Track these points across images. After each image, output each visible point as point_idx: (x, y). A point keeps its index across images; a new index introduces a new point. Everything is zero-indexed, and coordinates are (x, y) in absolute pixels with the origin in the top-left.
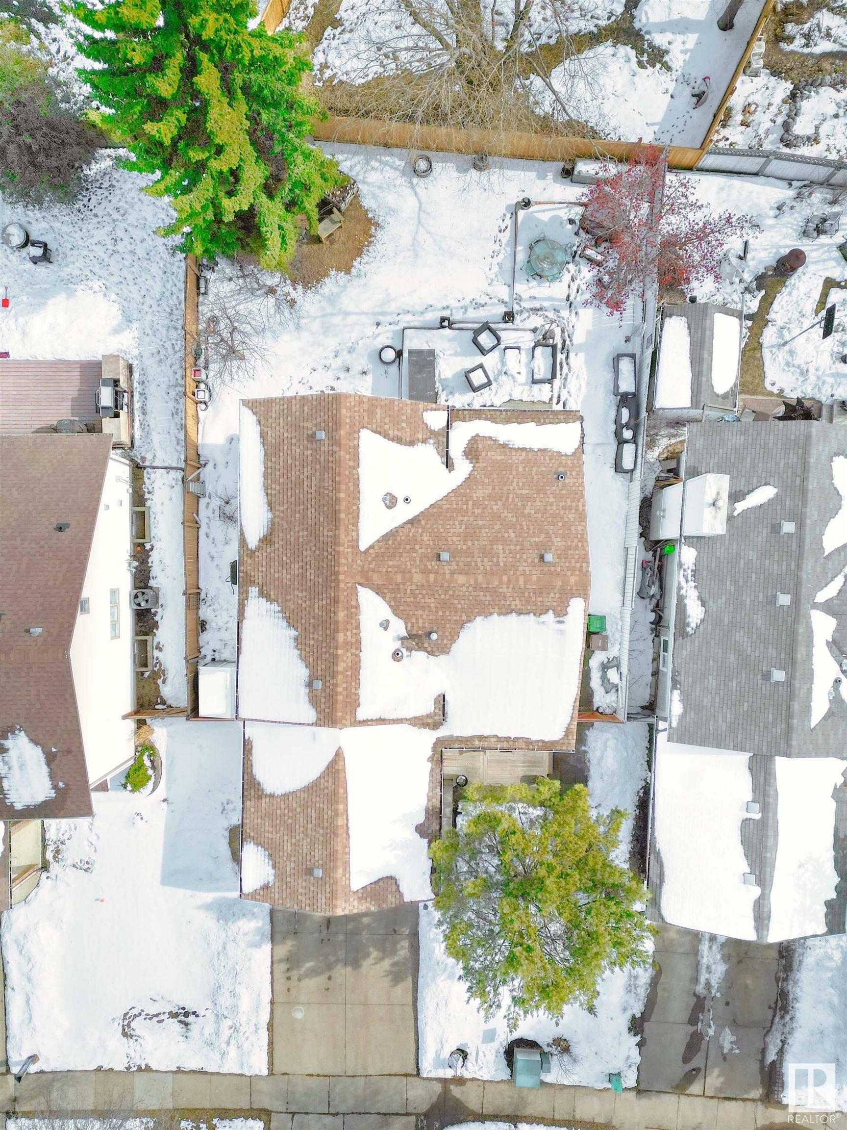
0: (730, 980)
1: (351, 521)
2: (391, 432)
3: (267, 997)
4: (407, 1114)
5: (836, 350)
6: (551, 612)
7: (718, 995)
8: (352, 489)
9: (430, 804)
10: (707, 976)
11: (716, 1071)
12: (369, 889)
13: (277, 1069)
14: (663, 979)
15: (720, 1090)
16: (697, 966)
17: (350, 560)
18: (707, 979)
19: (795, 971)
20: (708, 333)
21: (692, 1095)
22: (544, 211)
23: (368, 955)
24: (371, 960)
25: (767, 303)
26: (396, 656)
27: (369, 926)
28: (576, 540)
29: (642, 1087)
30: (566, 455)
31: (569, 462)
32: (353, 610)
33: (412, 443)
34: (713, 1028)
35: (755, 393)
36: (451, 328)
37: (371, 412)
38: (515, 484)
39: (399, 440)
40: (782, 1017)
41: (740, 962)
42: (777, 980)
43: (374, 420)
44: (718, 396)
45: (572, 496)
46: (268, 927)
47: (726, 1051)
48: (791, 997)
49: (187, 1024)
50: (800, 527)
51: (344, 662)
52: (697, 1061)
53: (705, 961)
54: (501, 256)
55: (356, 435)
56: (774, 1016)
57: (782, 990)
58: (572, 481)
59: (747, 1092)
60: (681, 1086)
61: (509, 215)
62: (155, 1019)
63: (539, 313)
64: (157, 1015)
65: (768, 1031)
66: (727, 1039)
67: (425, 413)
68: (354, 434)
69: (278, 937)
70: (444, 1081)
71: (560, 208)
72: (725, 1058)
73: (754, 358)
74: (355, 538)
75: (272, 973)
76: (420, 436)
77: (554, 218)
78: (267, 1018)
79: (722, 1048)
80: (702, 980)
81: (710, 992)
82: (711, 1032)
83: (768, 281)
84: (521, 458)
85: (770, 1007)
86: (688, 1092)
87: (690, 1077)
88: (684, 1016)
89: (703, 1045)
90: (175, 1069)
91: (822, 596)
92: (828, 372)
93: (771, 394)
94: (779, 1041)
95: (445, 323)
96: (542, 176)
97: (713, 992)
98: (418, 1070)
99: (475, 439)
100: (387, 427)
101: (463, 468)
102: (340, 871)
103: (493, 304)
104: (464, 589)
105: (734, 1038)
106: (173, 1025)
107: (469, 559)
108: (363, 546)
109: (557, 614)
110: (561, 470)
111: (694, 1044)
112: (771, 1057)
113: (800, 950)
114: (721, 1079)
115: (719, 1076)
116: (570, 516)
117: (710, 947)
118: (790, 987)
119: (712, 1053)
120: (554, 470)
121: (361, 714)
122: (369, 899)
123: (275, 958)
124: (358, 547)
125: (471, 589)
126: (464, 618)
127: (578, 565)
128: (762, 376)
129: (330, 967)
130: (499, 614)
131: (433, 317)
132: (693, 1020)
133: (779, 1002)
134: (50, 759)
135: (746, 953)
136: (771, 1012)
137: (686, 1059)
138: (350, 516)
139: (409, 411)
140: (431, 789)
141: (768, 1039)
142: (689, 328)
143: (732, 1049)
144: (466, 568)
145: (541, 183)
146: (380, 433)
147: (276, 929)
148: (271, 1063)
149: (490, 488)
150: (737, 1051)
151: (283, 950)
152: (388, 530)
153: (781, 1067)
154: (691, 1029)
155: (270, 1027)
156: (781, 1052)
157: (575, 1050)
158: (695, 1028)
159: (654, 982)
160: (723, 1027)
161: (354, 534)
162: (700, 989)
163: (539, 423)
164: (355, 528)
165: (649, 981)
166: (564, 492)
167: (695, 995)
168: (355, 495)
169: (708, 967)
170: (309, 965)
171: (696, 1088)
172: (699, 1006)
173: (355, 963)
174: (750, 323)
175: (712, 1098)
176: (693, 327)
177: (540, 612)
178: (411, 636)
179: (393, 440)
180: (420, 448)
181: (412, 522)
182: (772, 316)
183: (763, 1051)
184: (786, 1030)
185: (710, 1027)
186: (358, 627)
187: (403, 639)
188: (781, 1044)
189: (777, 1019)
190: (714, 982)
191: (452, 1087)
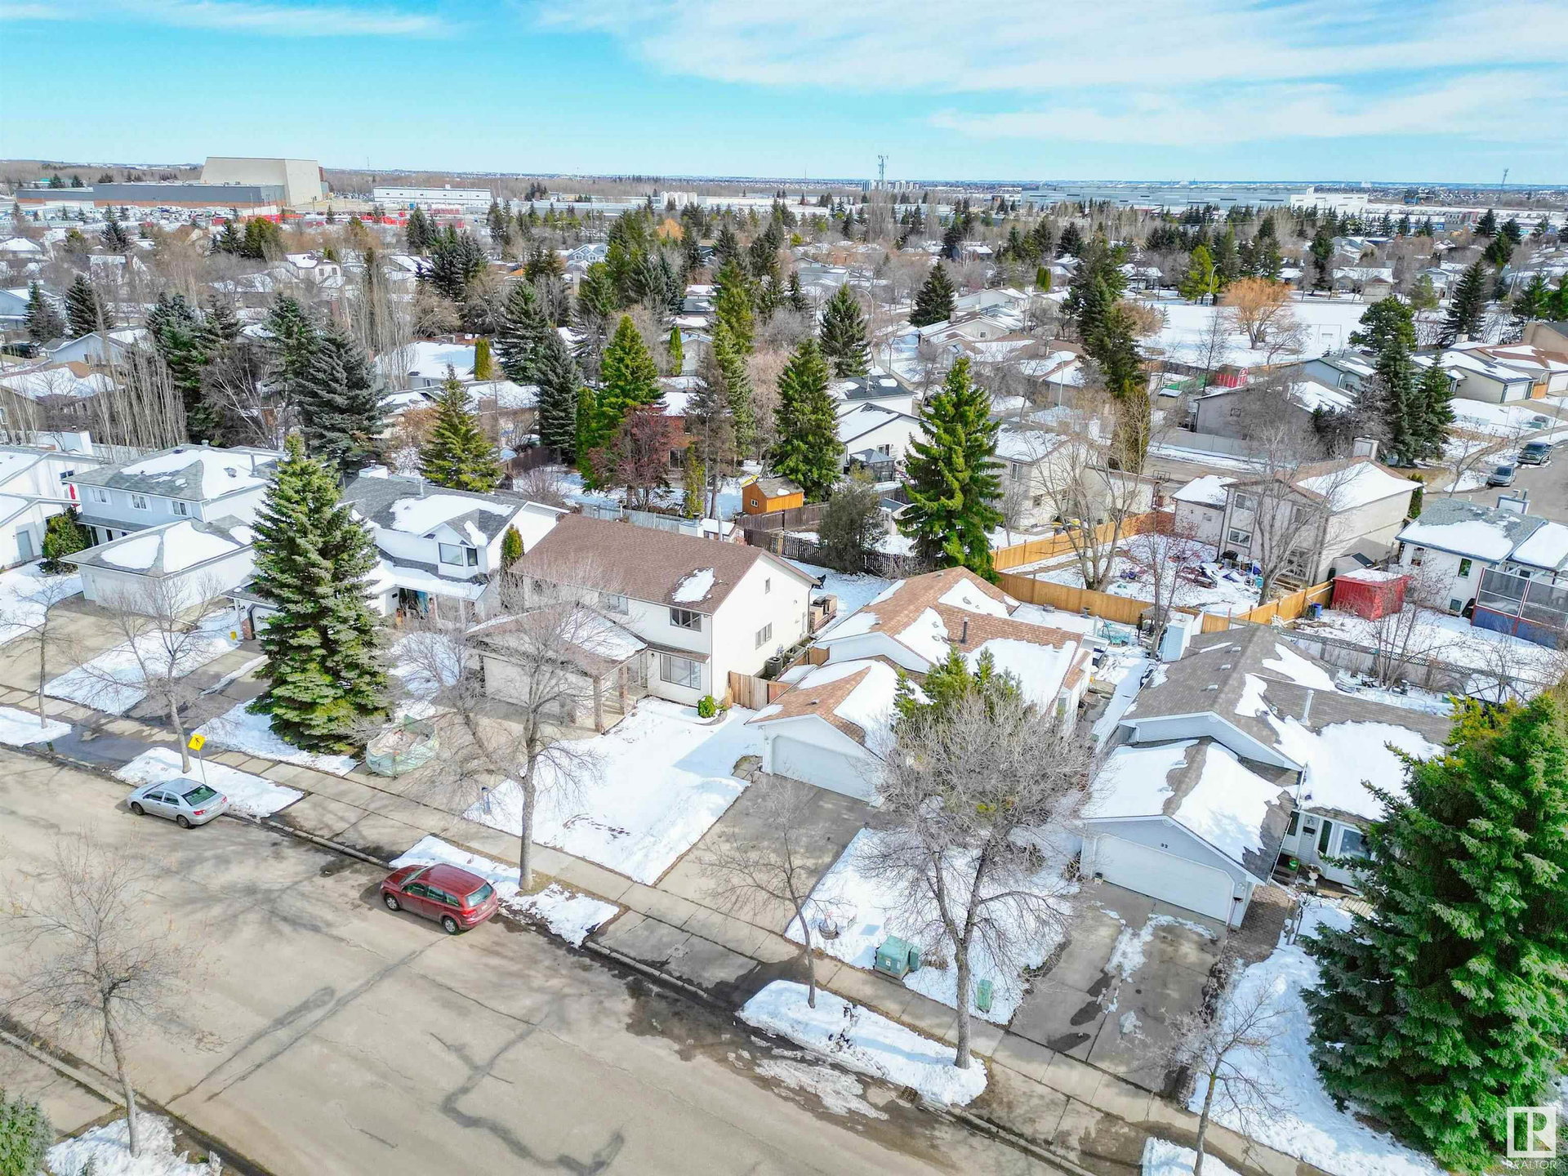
0: (1146, 973)
4: (752, 958)
7: (1129, 980)
10: (1121, 960)
13: (661, 886)
16: (1111, 950)
18: (1120, 963)
21: (1071, 1057)
29: (1012, 1029)
34: (1116, 1006)
41: (1162, 963)
42: (1204, 995)
47: (1126, 1031)
49: (615, 837)
52: (1088, 1029)
53: (1122, 948)
57: (1210, 1003)
60: (1062, 1046)
62: (596, 826)
64: (599, 825)
66: (1131, 1022)
79: (1122, 1026)
80: (1115, 961)
81: (1121, 974)
82: (1113, 1008)
86: (1068, 1053)
88: (1085, 985)
89: (1100, 1016)
97: (1124, 975)
98: (785, 932)
105: (1139, 1023)
106: (605, 834)
108: (939, 601)
109: (1056, 647)
111: (1087, 1013)
119: (1108, 1027)
124: (937, 599)
126: (991, 637)
130: (1015, 639)
132: (1094, 990)
137: (1075, 1021)
143: (1134, 1032)
147: (736, 808)
148: (660, 880)
150: (1140, 1036)
154: (1090, 998)
158: (1094, 998)
159: (1061, 948)
160: (1129, 1009)
162: (1110, 968)
165: (1054, 946)
167: (1102, 971)
169: (1125, 953)
171: (1079, 1052)
172: (1103, 982)
177: (1043, 643)
185: (1112, 1004)
190: (1127, 968)
191: (809, 955)
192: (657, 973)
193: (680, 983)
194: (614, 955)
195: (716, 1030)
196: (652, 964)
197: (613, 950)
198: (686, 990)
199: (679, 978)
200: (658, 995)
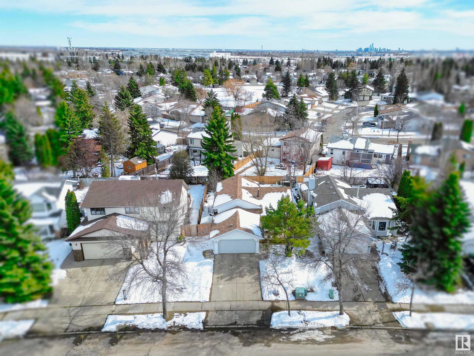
47: (367, 290)
56: (379, 282)
70: (272, 302)
97: (356, 276)
98: (262, 299)
105: (368, 287)
112: (383, 291)
148: (210, 298)
150: (371, 290)
153: (388, 293)
155: (211, 289)
156: (386, 289)
183: (380, 290)
184: (385, 284)
191: (275, 303)
192: (236, 326)
193: (246, 326)
194: (217, 327)
195: (270, 335)
196: (232, 324)
197: (216, 326)
198: (249, 327)
199: (244, 325)
200: (243, 332)
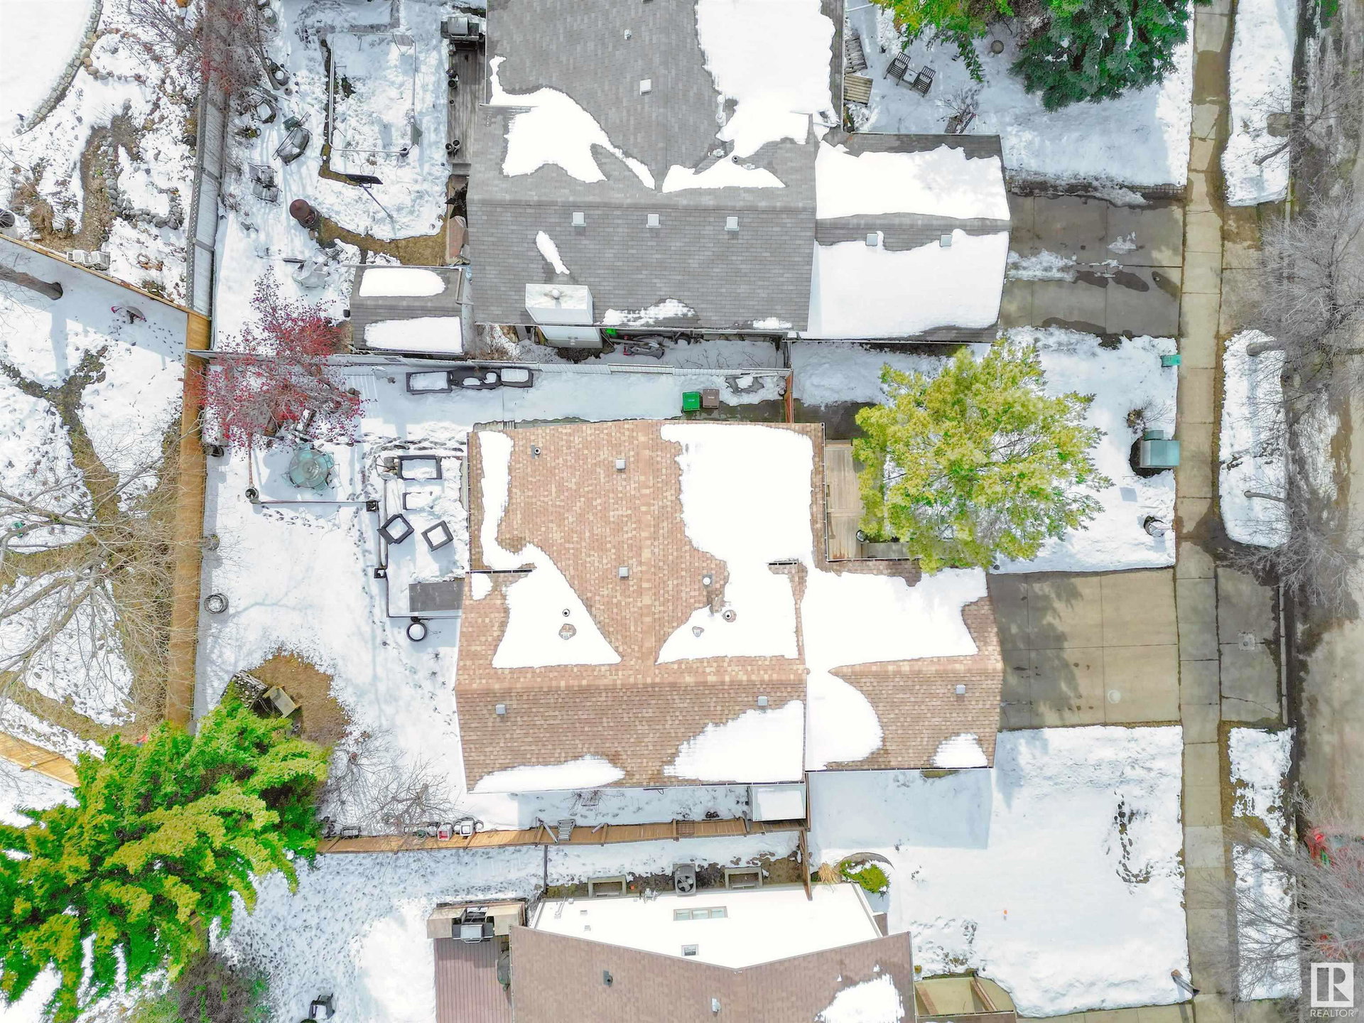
0: (1059, 247)
1: (589, 673)
2: (496, 634)
3: (1098, 731)
4: (1216, 577)
5: (395, 163)
6: (677, 459)
7: (1074, 258)
8: (556, 674)
9: (885, 572)
10: (1055, 270)
11: (1156, 255)
12: (975, 635)
13: (1175, 716)
14: (1060, 316)
15: (1175, 250)
16: (1045, 282)
17: (631, 672)
18: (1058, 270)
19: (1047, 178)
20: (380, 302)
21: (1182, 280)
22: (259, 474)
23: (1050, 624)
24: (1056, 622)
25: (349, 237)
26: (729, 618)
27: (1019, 627)
28: (602, 436)
29: (1176, 332)
30: (514, 446)
31: (521, 443)
32: (683, 667)
33: (506, 611)
34: (1110, 261)
35: (443, 245)
36: (387, 566)
37: (474, 656)
38: (546, 499)
39: (503, 625)
40: (1096, 189)
41: (1038, 237)
42: (1056, 197)
43: (483, 652)
44: (446, 289)
45: (556, 440)
46: (1027, 733)
47: (1133, 247)
48: (1073, 181)
49: (1132, 814)
50: (577, 207)
51: (737, 673)
52: (1146, 275)
53: (1039, 274)
54: (309, 517)
55: (500, 672)
56: (1095, 198)
57: (1067, 191)
58: (540, 439)
59: (1176, 221)
60: (1173, 291)
61: (265, 511)
62: (1128, 848)
63: (367, 474)
64: (1124, 846)
65: (1111, 203)
66: (1121, 246)
67: (475, 598)
68: (497, 674)
69: (1035, 722)
70: (1179, 539)
71: (256, 457)
72: (1141, 247)
73: (406, 247)
74: (608, 668)
75: (1073, 726)
76: (499, 602)
77: (266, 464)
78: (1121, 730)
79: (1130, 251)
80: (1059, 275)
81: (1072, 266)
82: (1114, 263)
83: (325, 236)
84: (519, 493)
85: (1086, 203)
86: (1179, 284)
87: (1163, 282)
88: (1097, 292)
89: (1126, 270)
90: (1180, 825)
91: (649, 181)
92: (418, 170)
93: (444, 228)
94: (1121, 192)
95: (380, 573)
96: (223, 477)
97: (1071, 263)
98: (1168, 567)
99: (500, 542)
100: (490, 639)
101: (531, 553)
102: (958, 666)
103: (360, 523)
104: (656, 550)
105: (1120, 239)
106: (1134, 828)
107: (626, 546)
108: (615, 659)
109: (679, 452)
110: (529, 451)
111: (1128, 280)
112: (1138, 199)
113: (1024, 175)
114: (1163, 248)
115: (1160, 251)
116: (577, 442)
117: (1025, 268)
118: (1063, 183)
119: (1135, 261)
120: (529, 459)
121: (792, 653)
122: (986, 634)
123: (1059, 723)
124: (616, 665)
125: (656, 543)
126: (687, 548)
127: (627, 433)
128: (426, 238)
129: (1066, 665)
130: (682, 512)
131: (375, 586)
132: (1102, 282)
133: (1079, 193)
134: (849, 982)
135: (1029, 231)
136: (1090, 201)
137: (1144, 287)
138: (584, 674)
139: (473, 615)
140: (870, 571)
141: (1119, 203)
142: (376, 322)
143: (1131, 240)
144: (634, 549)
145: (230, 479)
146: (497, 646)
147: (1027, 724)
148: (1169, 723)
149: (550, 525)
150: (1133, 235)
151: (1050, 716)
152: (598, 632)
153: (1148, 187)
154: (1111, 283)
155: (1130, 725)
156: (1133, 188)
157: (1138, 405)
158: (1110, 280)
159: (1064, 325)
160: (1108, 251)
161: (603, 669)
162: (1068, 277)
163: (481, 475)
164: (597, 669)
165: (1063, 331)
166: (552, 448)
167: (1075, 282)
168: (563, 670)
169: (1046, 270)
170: (1064, 686)
171: (1174, 276)
172: (1087, 277)
173: (1060, 638)
174: (370, 253)
175: (1184, 259)
176: (374, 318)
177: (677, 470)
178: (709, 602)
179: (503, 632)
180: (510, 602)
181: (589, 606)
182: (362, 231)
183: (1132, 207)
184: (1109, 184)
185: (1108, 265)
186: (701, 661)
187: (712, 611)
188: (1124, 189)
189: (1098, 195)
190: (1061, 263)
191: (1185, 531)
192: (1283, 640)
193: (1282, 615)
194: (1284, 691)
197: (1280, 694)
199: (1277, 619)
